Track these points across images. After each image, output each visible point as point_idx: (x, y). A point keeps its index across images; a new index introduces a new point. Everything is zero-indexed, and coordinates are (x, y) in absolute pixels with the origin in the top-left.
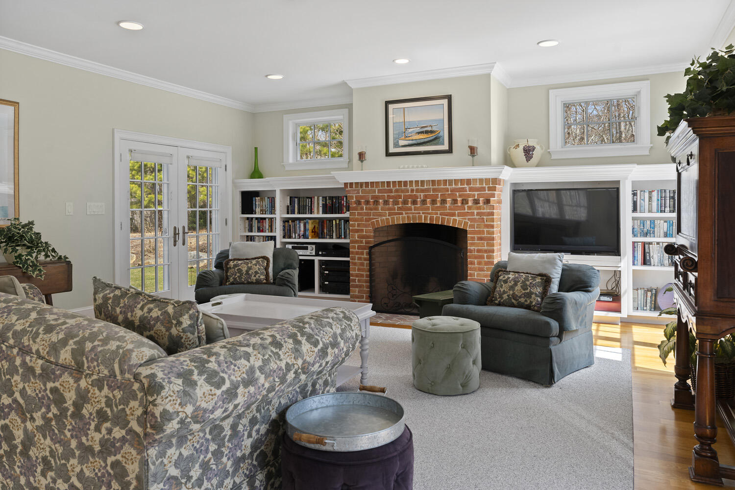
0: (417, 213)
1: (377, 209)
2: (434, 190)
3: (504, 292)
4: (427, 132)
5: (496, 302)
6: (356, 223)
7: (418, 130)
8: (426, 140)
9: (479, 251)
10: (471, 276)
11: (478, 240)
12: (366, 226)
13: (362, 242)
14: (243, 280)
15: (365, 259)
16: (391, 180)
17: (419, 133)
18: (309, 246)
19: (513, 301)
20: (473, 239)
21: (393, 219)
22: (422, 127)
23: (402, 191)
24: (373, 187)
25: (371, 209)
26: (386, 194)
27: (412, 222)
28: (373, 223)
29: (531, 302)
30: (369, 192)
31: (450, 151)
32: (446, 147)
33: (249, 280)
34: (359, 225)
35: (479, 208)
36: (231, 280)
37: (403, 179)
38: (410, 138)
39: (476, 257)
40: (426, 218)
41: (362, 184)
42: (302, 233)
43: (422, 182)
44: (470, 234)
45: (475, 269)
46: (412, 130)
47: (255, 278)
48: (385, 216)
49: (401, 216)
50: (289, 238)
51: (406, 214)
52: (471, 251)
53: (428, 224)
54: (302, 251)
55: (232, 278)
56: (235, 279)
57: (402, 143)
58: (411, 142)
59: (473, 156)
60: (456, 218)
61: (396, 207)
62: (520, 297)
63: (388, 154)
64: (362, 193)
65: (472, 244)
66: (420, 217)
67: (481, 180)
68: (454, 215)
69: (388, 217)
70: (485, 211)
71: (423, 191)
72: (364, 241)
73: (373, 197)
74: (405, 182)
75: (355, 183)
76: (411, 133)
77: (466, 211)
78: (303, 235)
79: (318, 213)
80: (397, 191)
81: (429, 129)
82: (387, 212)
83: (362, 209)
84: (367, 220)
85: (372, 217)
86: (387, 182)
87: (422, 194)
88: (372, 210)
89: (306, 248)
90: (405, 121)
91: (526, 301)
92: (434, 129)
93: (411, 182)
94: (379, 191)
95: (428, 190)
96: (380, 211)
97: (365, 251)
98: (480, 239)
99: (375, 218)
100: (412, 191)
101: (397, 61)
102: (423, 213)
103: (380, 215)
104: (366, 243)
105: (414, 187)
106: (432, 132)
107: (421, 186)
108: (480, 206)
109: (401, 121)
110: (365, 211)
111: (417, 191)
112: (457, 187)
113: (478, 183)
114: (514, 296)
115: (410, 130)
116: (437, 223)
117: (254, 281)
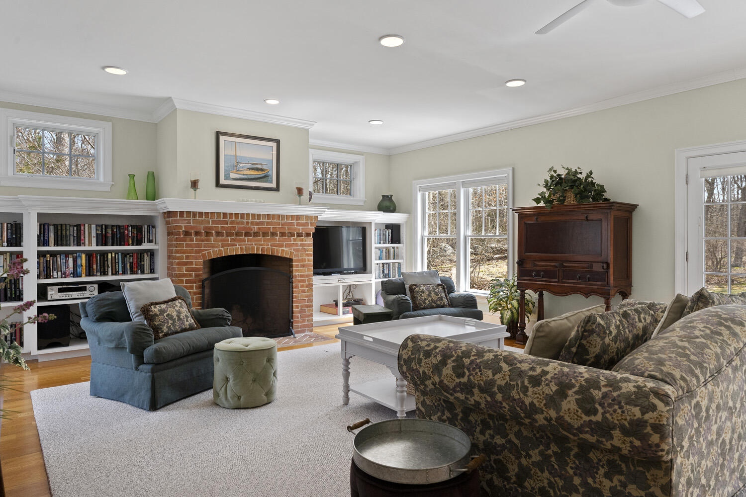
0: (250, 245)
1: (208, 240)
2: (268, 223)
3: (426, 299)
4: (257, 169)
5: (422, 307)
6: (184, 255)
7: (249, 166)
8: (256, 176)
9: (301, 276)
10: (296, 298)
11: (301, 267)
12: (196, 258)
13: (191, 275)
14: (177, 327)
15: (195, 293)
16: (228, 211)
17: (250, 169)
18: (88, 286)
19: (433, 304)
20: (297, 266)
21: (226, 251)
22: (253, 164)
23: (238, 223)
24: (208, 218)
25: (202, 241)
26: (220, 226)
27: (245, 253)
28: (204, 255)
29: (444, 303)
30: (202, 222)
31: (277, 189)
32: (274, 185)
33: (183, 326)
34: (187, 257)
35: (302, 240)
36: (165, 329)
37: (240, 211)
38: (242, 173)
39: (299, 282)
40: (258, 249)
41: (194, 214)
42: (71, 270)
43: (259, 215)
44: (296, 262)
45: (298, 292)
46: (243, 165)
47: (188, 323)
48: (217, 247)
49: (234, 247)
50: (47, 278)
51: (239, 245)
52: (296, 277)
53: (260, 254)
54: (75, 293)
55: (165, 327)
56: (169, 328)
57: (233, 175)
58: (242, 176)
59: (300, 196)
60: (284, 249)
61: (229, 238)
62: (437, 301)
63: (218, 185)
64: (193, 224)
65: (298, 271)
66: (253, 248)
67: (307, 217)
68: (282, 246)
69: (220, 249)
70: (306, 242)
71: (257, 224)
72: (194, 274)
73: (205, 228)
74: (243, 215)
75: (186, 212)
76: (243, 167)
77: (292, 242)
78: (73, 274)
79: (90, 244)
80: (232, 223)
81: (259, 166)
82: (220, 243)
83: (192, 240)
84: (197, 252)
85: (203, 248)
86: (223, 213)
87: (256, 226)
88: (204, 242)
89: (84, 289)
90: (237, 155)
91: (441, 303)
92: (264, 167)
93: (248, 215)
94: (213, 222)
95: (262, 223)
96: (213, 243)
97: (195, 284)
98: (303, 266)
99: (207, 250)
100: (248, 223)
101: (268, 102)
102: (256, 245)
103: (213, 246)
104: (196, 276)
105: (250, 221)
106: (262, 170)
107: (257, 219)
108: (303, 239)
109: (233, 154)
110: (194, 242)
111: (252, 223)
112: (288, 221)
113: (305, 219)
114: (433, 301)
115: (242, 165)
116: (268, 254)
117: (188, 327)
